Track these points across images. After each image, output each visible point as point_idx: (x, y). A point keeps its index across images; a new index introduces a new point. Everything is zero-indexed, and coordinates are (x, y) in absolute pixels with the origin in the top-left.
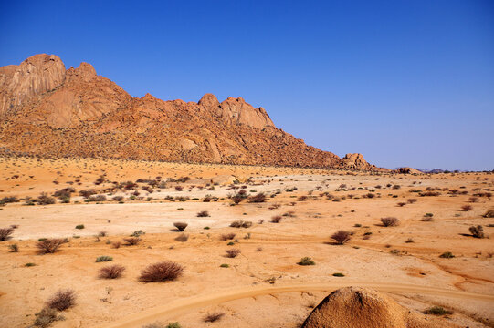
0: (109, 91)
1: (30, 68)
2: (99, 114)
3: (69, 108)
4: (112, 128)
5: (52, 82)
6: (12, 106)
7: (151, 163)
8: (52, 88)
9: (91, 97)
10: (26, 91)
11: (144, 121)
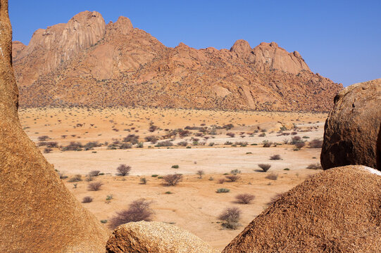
0: (145, 42)
1: (76, 25)
2: (137, 65)
3: (110, 61)
4: (149, 78)
5: (94, 37)
6: (62, 61)
7: (188, 111)
8: (95, 42)
9: (129, 49)
10: (73, 47)
11: (179, 70)
